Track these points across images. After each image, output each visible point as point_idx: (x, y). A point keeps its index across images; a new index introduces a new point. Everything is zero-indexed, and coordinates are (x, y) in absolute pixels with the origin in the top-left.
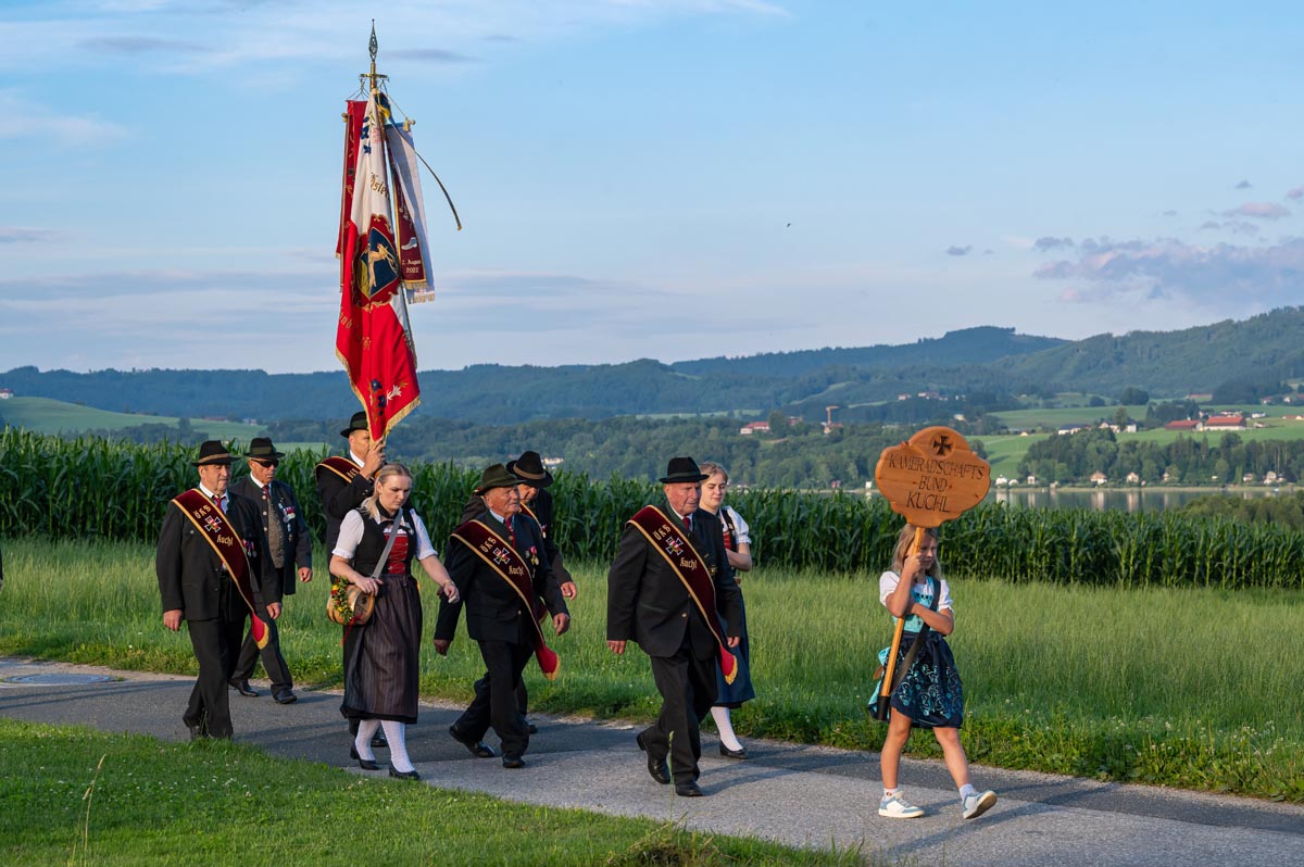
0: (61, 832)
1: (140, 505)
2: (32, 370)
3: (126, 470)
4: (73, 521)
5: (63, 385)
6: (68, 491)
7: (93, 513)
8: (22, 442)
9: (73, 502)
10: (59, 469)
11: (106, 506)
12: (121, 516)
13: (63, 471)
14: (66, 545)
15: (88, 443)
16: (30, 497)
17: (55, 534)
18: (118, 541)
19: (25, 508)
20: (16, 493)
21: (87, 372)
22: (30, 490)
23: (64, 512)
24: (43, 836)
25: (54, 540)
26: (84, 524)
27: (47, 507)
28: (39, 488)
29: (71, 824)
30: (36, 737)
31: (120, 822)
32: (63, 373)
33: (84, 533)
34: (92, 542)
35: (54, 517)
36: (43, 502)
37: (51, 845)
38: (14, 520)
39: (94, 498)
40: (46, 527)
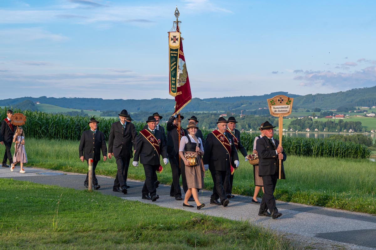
0: (51, 212)
1: (71, 131)
2: (45, 97)
3: (68, 123)
4: (55, 135)
5: (53, 101)
6: (53, 127)
7: (60, 133)
8: (42, 115)
9: (55, 130)
10: (51, 122)
11: (63, 131)
12: (67, 134)
13: (52, 122)
14: (53, 140)
15: (59, 116)
16: (44, 128)
17: (50, 138)
18: (66, 140)
19: (43, 131)
20: (41, 128)
21: (58, 98)
22: (44, 127)
23: (52, 133)
24: (46, 213)
25: (50, 139)
26: (57, 136)
27: (48, 131)
28: (46, 126)
29: (54, 210)
30: (45, 188)
31: (66, 210)
32: (53, 98)
33: (57, 138)
34: (59, 140)
35: (50, 134)
36: (47, 130)
37: (48, 215)
38: (40, 134)
39: (60, 129)
40: (48, 136)
